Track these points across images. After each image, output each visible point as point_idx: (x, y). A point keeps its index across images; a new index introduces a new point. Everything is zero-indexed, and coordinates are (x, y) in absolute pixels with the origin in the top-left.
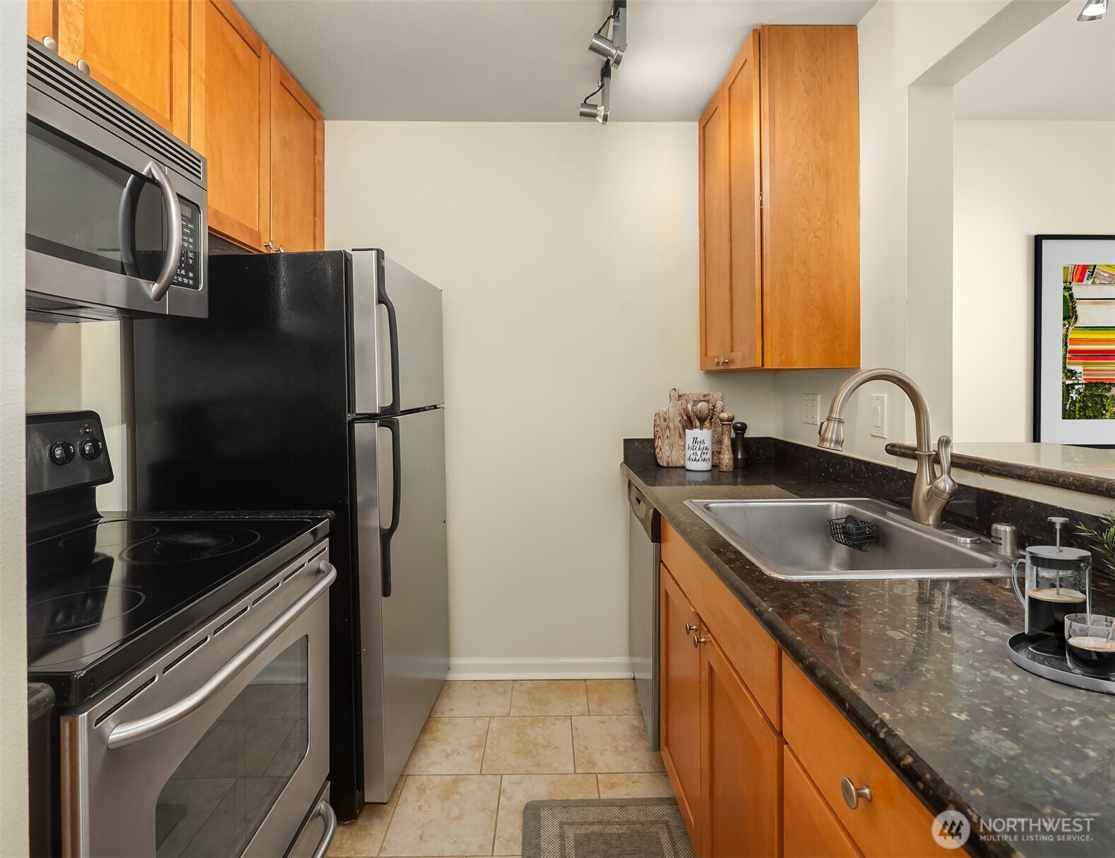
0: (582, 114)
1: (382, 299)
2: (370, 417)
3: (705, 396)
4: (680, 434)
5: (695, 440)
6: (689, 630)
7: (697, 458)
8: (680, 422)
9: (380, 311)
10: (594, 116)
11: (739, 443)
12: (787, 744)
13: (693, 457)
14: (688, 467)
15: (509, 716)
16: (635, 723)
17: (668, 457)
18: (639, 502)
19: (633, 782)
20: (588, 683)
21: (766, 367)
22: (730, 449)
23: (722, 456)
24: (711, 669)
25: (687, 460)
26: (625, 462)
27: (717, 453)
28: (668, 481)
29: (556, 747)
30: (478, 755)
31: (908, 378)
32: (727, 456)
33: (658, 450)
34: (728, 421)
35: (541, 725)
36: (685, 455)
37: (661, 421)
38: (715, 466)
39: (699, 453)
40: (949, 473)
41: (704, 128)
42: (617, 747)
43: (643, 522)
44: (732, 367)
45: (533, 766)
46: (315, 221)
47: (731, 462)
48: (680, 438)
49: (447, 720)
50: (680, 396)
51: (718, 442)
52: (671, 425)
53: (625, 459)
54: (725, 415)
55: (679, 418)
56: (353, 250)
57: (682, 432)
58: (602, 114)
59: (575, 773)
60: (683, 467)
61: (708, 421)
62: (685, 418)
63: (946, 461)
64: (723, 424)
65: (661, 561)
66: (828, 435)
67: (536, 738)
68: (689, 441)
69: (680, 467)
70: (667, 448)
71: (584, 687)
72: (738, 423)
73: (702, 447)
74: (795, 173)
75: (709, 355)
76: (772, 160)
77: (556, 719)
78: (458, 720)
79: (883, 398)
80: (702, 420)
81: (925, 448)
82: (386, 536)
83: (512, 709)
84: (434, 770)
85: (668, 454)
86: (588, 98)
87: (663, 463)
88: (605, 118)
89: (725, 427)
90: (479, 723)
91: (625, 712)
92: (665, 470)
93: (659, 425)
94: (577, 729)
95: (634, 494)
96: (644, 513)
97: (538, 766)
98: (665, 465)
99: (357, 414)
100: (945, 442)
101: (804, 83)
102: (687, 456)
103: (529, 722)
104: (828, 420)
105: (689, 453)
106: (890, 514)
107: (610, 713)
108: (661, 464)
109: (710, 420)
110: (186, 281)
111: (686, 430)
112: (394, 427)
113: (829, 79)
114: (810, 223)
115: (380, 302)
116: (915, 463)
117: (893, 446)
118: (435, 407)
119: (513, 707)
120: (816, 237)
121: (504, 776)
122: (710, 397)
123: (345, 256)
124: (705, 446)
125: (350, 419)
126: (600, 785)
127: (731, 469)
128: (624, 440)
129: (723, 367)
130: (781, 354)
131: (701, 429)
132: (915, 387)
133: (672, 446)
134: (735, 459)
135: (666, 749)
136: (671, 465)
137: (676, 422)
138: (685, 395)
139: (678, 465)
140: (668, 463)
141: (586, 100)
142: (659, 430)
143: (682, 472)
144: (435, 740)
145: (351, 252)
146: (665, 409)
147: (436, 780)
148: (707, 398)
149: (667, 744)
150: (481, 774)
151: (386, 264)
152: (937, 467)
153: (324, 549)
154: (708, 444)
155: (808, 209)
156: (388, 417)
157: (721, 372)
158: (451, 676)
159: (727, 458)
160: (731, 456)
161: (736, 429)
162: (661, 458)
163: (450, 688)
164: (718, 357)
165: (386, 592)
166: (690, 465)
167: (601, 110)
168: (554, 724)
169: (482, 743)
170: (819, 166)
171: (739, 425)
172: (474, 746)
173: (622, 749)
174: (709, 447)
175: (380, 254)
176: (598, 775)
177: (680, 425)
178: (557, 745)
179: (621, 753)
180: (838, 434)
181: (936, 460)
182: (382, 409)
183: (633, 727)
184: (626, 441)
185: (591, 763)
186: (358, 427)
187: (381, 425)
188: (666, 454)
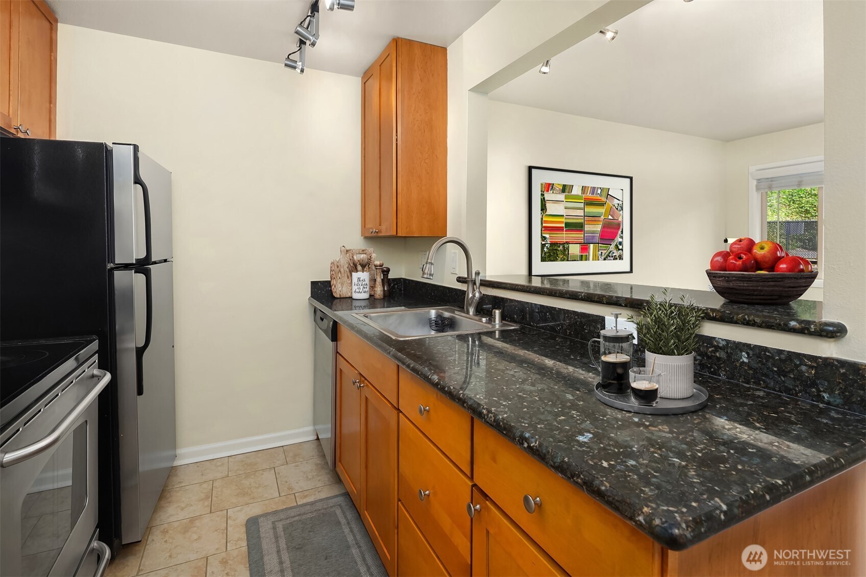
0: (286, 65)
1: (138, 181)
2: (126, 267)
3: (363, 251)
4: (348, 276)
5: (359, 279)
6: (354, 383)
7: (361, 291)
8: (348, 268)
9: (135, 189)
10: (295, 68)
11: (385, 280)
12: (401, 412)
13: (358, 290)
14: (354, 297)
15: (228, 476)
16: (318, 462)
17: (340, 291)
18: (322, 319)
19: (318, 492)
20: (285, 448)
21: (398, 235)
22: (381, 284)
23: (376, 289)
24: (367, 398)
25: (353, 292)
26: (312, 297)
27: (373, 287)
28: (340, 307)
29: (265, 486)
30: (207, 503)
31: (463, 242)
32: (379, 289)
33: (333, 287)
34: (380, 266)
35: (253, 477)
36: (351, 289)
37: (335, 268)
38: (371, 296)
39: (362, 287)
40: (479, 288)
41: (365, 83)
42: (307, 477)
43: (325, 332)
44: (380, 235)
45: (250, 499)
46: (51, 108)
47: (382, 293)
48: (348, 278)
49: (178, 489)
50: (347, 251)
51: (373, 281)
52: (342, 270)
53: (312, 294)
54: (378, 263)
55: (347, 266)
56: (113, 143)
57: (349, 274)
58: (300, 67)
59: (280, 496)
60: (351, 298)
61: (367, 267)
62: (352, 265)
63: (478, 283)
64: (376, 269)
65: (337, 352)
66: (426, 271)
67: (250, 485)
68: (355, 280)
69: (348, 298)
70: (339, 285)
71: (282, 450)
72: (385, 268)
73: (363, 283)
74: (415, 125)
75: (366, 227)
76: (402, 116)
77: (264, 471)
78: (187, 487)
79: (456, 252)
80: (363, 266)
81: (470, 278)
82: (140, 352)
83: (229, 473)
84: (172, 519)
85: (340, 289)
86: (290, 54)
87: (336, 295)
88: (302, 71)
89: (378, 270)
90: (205, 486)
91: (312, 458)
92: (338, 300)
93: (334, 270)
94: (279, 473)
95: (319, 314)
96: (326, 326)
97: (253, 499)
98: (338, 296)
99: (116, 264)
100: (478, 274)
101: (420, 75)
102: (354, 290)
103: (244, 476)
104: (426, 263)
105: (355, 288)
106: (456, 313)
107: (301, 460)
109: (368, 266)
111: (353, 273)
112: (147, 274)
113: (433, 75)
114: (422, 155)
115: (136, 183)
116: (466, 285)
117: (459, 277)
118: (165, 261)
119: (230, 471)
120: (425, 162)
121: (228, 510)
122: (367, 251)
123: (106, 147)
124: (365, 283)
125: (109, 267)
126: (297, 499)
127: (382, 297)
128: (312, 282)
129: (375, 235)
130: (407, 228)
131: (363, 272)
132: (466, 247)
133: (342, 284)
134: (384, 290)
135: (340, 464)
136: (342, 296)
137: (345, 268)
138: (350, 250)
139: (347, 296)
140: (340, 295)
141: (288, 56)
142: (334, 273)
143: (350, 301)
144: (170, 502)
145: (111, 145)
146: (338, 260)
147: (176, 524)
148: (364, 252)
149: (340, 461)
150: (211, 512)
151: (140, 155)
152: (475, 287)
153: (95, 362)
154: (367, 281)
155: (421, 146)
156: (143, 266)
157: (373, 238)
158: (177, 463)
159: (379, 291)
160: (382, 289)
161: (383, 271)
162: (335, 292)
163: (176, 471)
164: (372, 228)
165: (140, 392)
166: (355, 296)
167: (299, 64)
168: (262, 474)
169: (209, 496)
170: (427, 123)
171: (385, 269)
172: (203, 499)
173: (309, 477)
174: (368, 284)
175: (136, 148)
176: (296, 494)
177: (347, 270)
178: (266, 484)
179: (310, 479)
180: (431, 271)
181: (474, 283)
182: (137, 260)
183: (317, 465)
184: (312, 283)
185: (290, 488)
186: (117, 274)
187: (136, 272)
188: (339, 289)
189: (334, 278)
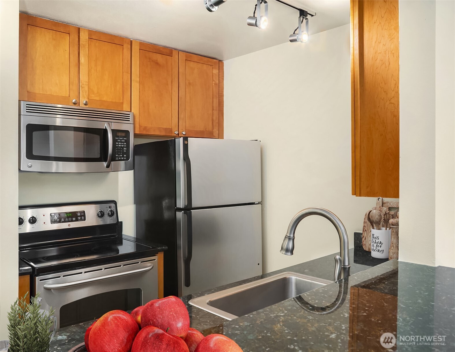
5: (373, 236)
7: (375, 249)
17: (370, 245)
33: (363, 239)
34: (394, 225)
39: (375, 245)
46: (213, 113)
73: (377, 241)
98: (368, 250)
99: (177, 208)
108: (365, 249)
110: (122, 158)
112: (188, 215)
115: (184, 159)
120: (391, 103)
124: (379, 241)
130: (367, 188)
136: (370, 250)
153: (154, 260)
154: (382, 240)
155: (385, 84)
162: (365, 245)
165: (187, 285)
170: (393, 52)
174: (383, 242)
186: (177, 213)
188: (369, 243)
189: (366, 230)
